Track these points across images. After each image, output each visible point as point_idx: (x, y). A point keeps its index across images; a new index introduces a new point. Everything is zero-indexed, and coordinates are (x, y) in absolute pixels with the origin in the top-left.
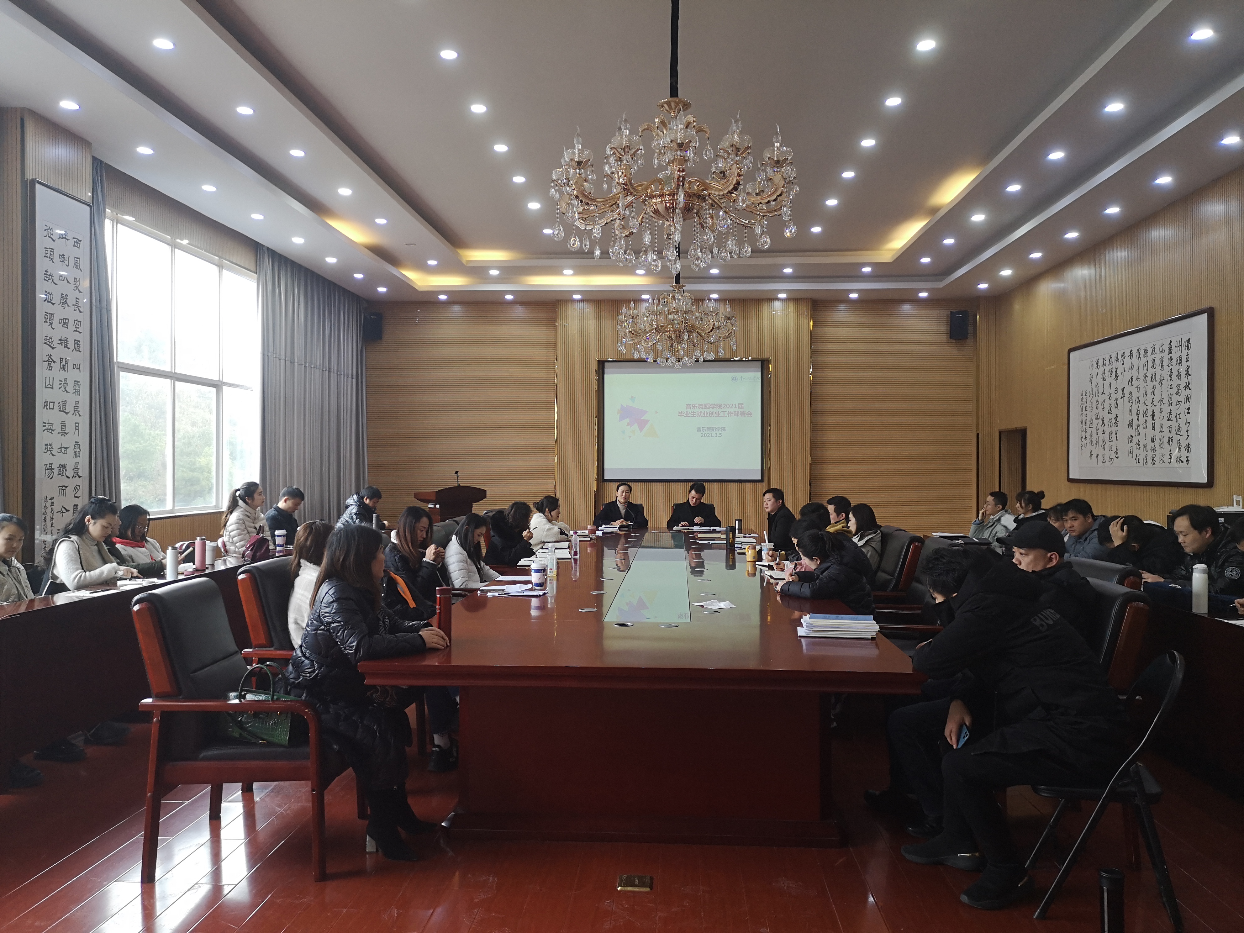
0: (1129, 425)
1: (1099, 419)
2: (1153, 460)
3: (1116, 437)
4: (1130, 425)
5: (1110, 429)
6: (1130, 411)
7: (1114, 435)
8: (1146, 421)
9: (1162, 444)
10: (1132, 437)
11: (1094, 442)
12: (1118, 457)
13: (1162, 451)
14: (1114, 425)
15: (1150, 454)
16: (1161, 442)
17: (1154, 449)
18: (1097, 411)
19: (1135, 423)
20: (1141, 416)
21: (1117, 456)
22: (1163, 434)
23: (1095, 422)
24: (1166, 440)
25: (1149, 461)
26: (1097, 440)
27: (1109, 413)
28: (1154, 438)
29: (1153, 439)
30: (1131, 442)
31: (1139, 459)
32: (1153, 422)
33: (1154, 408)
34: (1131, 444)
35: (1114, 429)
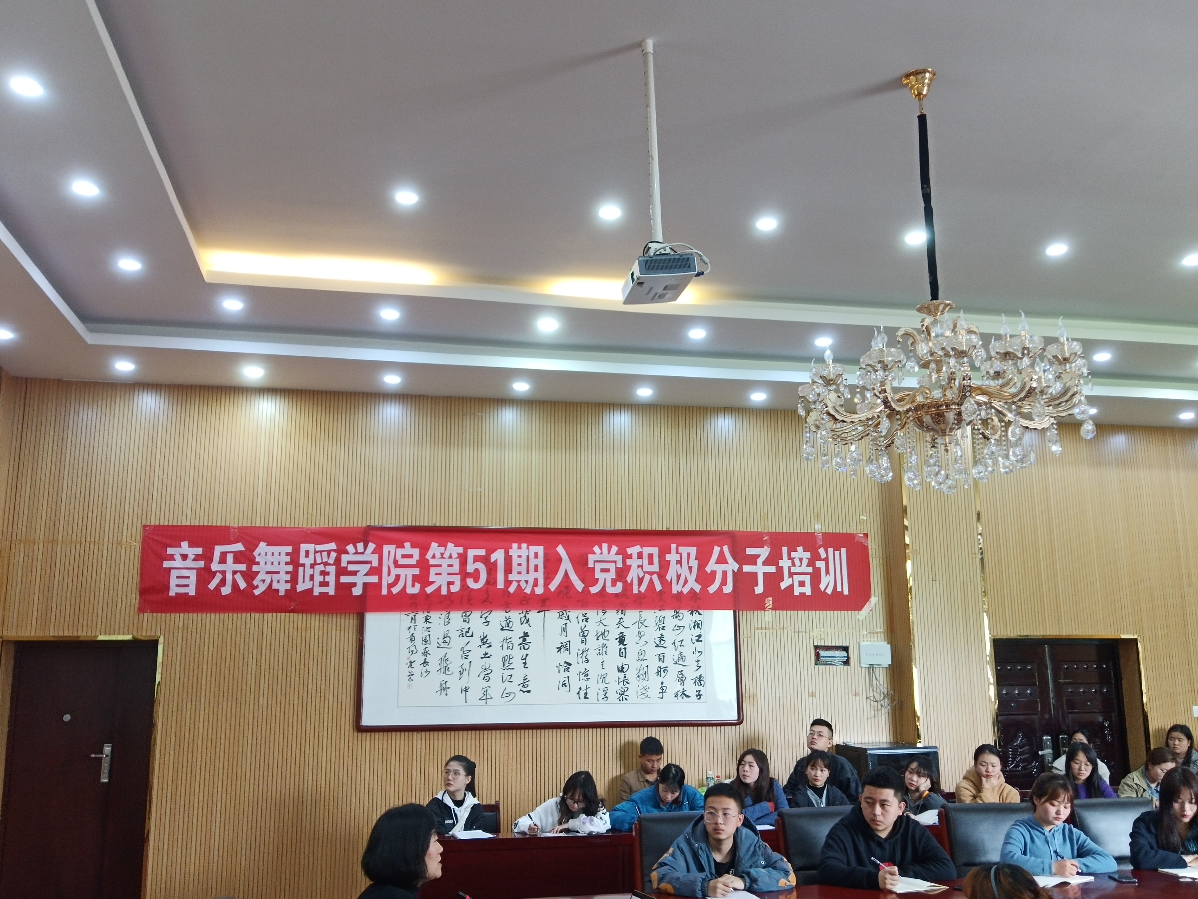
0: (559, 649)
1: (472, 636)
2: (621, 694)
3: (525, 663)
4: (564, 647)
5: (507, 652)
6: (564, 630)
7: (517, 663)
8: (604, 646)
9: (643, 675)
10: (570, 664)
11: (455, 668)
12: (529, 692)
13: (645, 683)
14: (516, 647)
15: (614, 688)
16: (641, 672)
17: (625, 681)
18: (466, 626)
19: (576, 645)
20: (591, 638)
21: (525, 689)
22: (645, 664)
23: (458, 642)
24: (653, 670)
25: (613, 695)
26: (466, 666)
27: (502, 629)
28: (626, 667)
29: (623, 668)
30: (567, 670)
31: (586, 694)
32: (621, 646)
33: (622, 629)
34: (567, 674)
35: (517, 653)
